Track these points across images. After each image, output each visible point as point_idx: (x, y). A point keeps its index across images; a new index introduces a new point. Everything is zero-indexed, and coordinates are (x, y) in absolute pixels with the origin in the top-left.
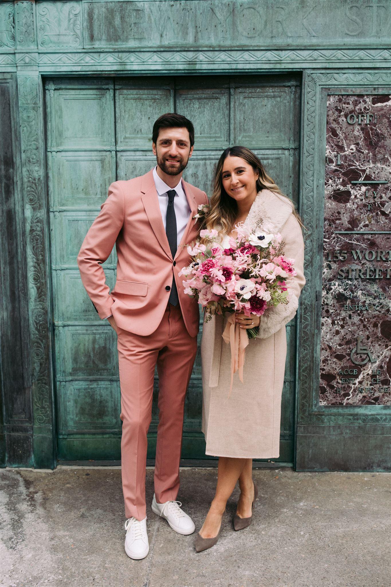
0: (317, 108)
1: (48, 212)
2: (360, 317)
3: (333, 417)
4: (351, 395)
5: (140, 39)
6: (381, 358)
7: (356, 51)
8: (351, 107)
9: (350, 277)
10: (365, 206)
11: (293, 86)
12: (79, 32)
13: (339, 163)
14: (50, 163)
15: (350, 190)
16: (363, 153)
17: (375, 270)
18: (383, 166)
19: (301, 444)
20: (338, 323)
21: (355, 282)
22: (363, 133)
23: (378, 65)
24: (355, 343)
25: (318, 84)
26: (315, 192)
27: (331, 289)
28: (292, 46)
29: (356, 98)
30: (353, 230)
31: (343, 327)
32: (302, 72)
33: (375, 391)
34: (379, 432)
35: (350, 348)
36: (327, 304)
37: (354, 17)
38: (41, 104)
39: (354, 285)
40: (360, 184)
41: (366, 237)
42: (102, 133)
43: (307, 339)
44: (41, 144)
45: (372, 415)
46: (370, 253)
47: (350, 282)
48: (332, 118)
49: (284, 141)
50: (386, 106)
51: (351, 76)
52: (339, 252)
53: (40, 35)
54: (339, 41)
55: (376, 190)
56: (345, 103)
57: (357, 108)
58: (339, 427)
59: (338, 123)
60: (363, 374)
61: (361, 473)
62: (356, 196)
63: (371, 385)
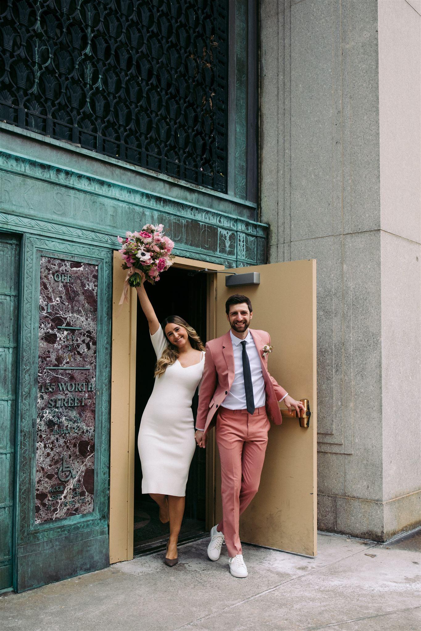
0: (34, 264)
2: (64, 440)
3: (46, 533)
4: (59, 510)
6: (79, 473)
7: (60, 226)
8: (56, 268)
9: (57, 406)
10: (67, 347)
11: (14, 244)
13: (49, 311)
15: (57, 333)
16: (65, 304)
17: (74, 399)
18: (78, 316)
19: (21, 564)
20: (49, 446)
21: (61, 410)
22: (65, 289)
23: (75, 240)
24: (61, 462)
25: (34, 246)
26: (32, 334)
27: (44, 416)
28: (16, 212)
29: (60, 262)
30: (58, 366)
31: (52, 449)
32: (23, 234)
33: (76, 502)
34: (80, 539)
35: (57, 468)
36: (41, 430)
37: (59, 201)
39: (60, 413)
40: (63, 329)
41: (67, 372)
43: (26, 463)
45: (75, 524)
46: (71, 385)
47: (57, 410)
48: (44, 275)
49: (6, 288)
50: (79, 270)
51: (58, 244)
52: (49, 384)
54: (49, 216)
55: (73, 334)
56: (52, 265)
57: (61, 269)
58: (51, 541)
59: (48, 279)
60: (67, 489)
61: (69, 580)
62: (60, 339)
63: (73, 498)
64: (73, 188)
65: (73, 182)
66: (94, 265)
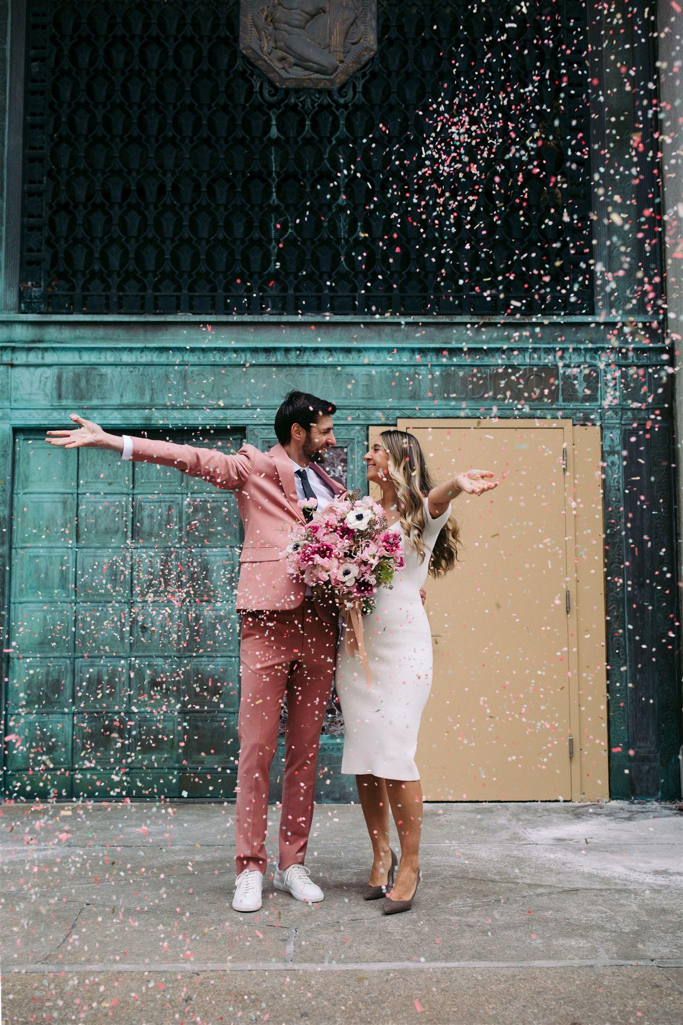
1: (11, 548)
5: (103, 399)
11: (238, 439)
12: (48, 392)
14: (15, 504)
25: (259, 437)
28: (236, 406)
32: (245, 427)
37: (290, 383)
38: (10, 451)
42: (66, 478)
44: (8, 487)
53: (13, 394)
54: (276, 402)
64: (307, 365)
65: (307, 358)
66: (342, 448)
